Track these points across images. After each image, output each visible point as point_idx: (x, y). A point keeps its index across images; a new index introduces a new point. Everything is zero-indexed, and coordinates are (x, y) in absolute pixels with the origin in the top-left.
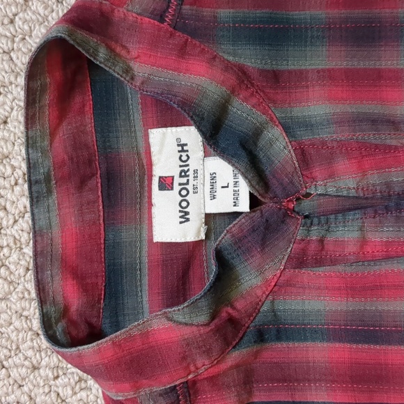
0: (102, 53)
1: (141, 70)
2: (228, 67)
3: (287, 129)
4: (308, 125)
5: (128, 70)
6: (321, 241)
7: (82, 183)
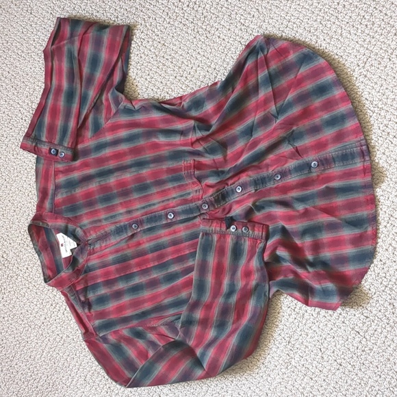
0: (41, 224)
1: (50, 224)
2: (65, 218)
3: (81, 228)
4: (85, 226)
5: (47, 225)
6: (93, 249)
7: (46, 249)
